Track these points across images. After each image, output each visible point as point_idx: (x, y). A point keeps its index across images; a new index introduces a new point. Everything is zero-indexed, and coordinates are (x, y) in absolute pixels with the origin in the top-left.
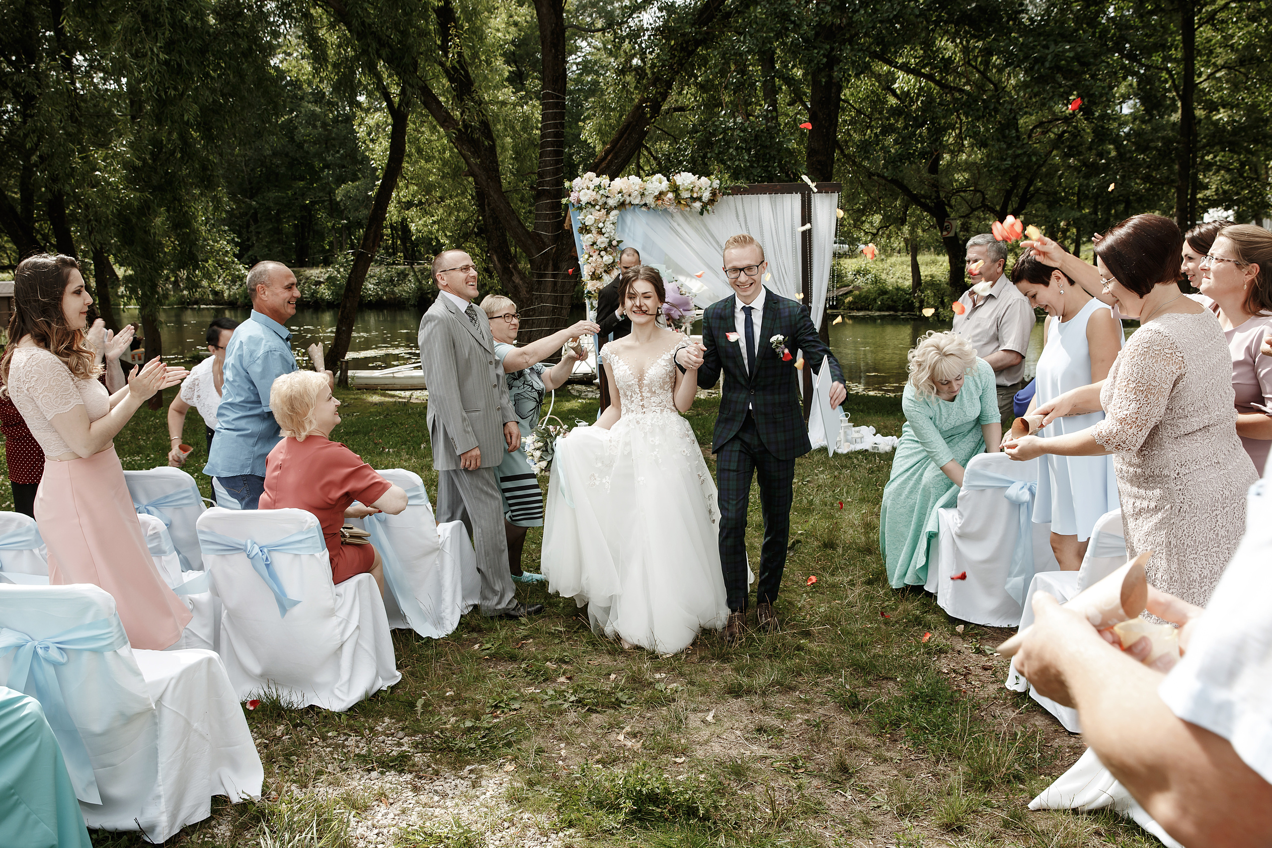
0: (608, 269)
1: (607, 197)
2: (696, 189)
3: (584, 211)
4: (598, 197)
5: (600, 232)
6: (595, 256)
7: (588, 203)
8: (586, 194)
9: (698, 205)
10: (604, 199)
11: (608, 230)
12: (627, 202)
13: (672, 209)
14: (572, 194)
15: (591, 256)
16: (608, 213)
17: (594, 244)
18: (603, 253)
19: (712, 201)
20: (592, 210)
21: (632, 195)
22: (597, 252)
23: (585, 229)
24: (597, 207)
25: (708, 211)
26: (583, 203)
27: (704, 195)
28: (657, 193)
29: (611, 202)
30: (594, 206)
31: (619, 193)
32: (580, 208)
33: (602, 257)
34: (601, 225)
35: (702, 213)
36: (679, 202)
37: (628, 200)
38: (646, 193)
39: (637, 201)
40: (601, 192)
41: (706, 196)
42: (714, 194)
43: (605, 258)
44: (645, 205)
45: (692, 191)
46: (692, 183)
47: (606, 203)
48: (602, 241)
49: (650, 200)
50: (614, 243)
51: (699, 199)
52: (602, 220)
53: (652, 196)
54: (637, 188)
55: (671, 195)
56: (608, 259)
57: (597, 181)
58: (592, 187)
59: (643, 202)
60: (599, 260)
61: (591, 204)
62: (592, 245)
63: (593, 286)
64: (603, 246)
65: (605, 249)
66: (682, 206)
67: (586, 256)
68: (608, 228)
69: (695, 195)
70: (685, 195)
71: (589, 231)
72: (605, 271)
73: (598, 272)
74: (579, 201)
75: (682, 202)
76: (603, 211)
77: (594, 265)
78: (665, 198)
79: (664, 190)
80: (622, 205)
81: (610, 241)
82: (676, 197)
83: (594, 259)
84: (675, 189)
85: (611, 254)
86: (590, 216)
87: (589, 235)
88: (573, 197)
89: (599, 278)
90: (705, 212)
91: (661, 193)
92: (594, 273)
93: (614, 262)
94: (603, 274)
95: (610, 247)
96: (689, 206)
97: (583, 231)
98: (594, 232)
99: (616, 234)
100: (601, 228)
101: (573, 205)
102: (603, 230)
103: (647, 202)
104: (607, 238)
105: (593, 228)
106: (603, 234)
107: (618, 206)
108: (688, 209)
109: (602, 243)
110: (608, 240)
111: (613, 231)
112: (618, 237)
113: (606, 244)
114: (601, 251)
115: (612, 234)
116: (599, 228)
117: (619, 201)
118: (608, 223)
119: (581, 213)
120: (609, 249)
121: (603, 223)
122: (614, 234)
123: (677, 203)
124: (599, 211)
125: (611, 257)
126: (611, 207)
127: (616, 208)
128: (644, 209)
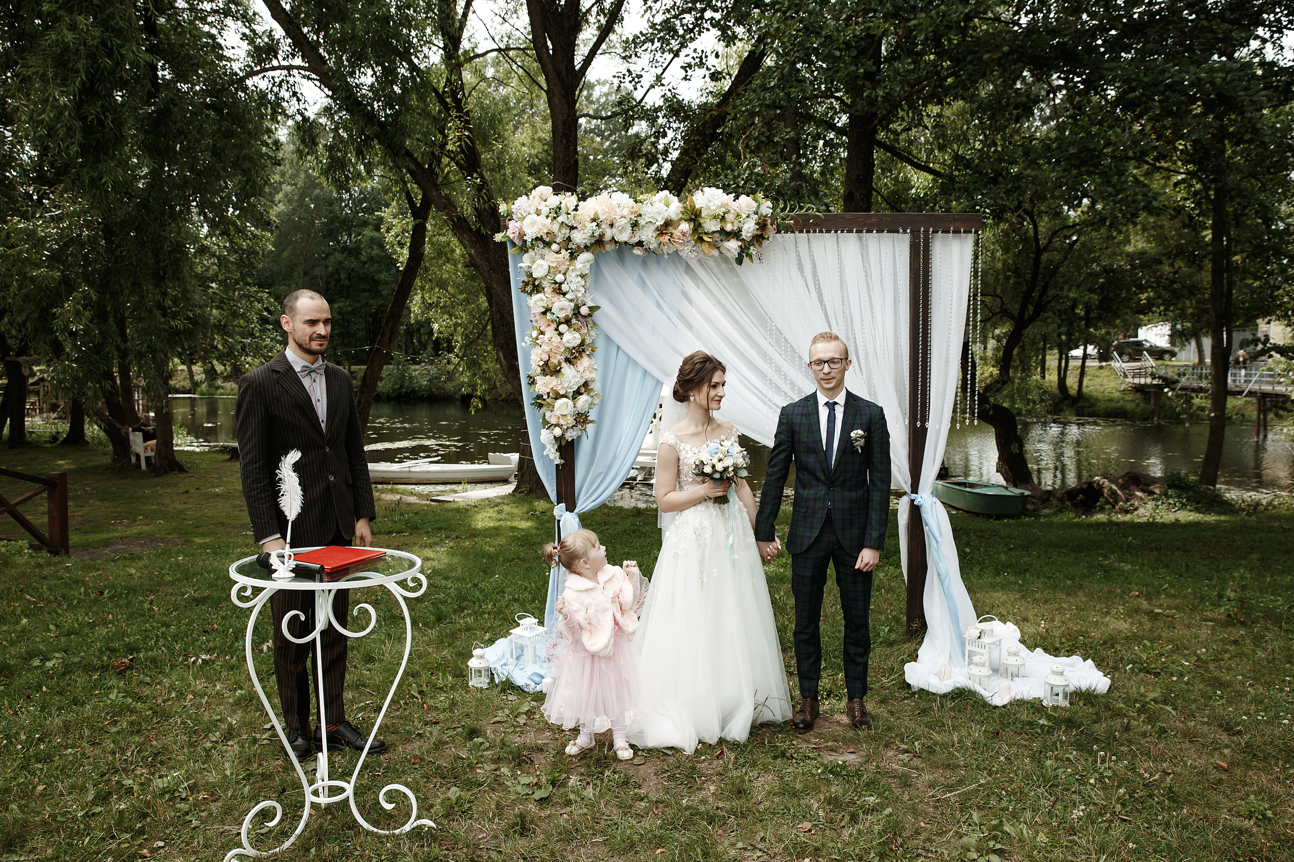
0: (574, 355)
1: (572, 228)
2: (730, 217)
3: (531, 252)
4: (555, 227)
5: (559, 291)
6: (550, 332)
7: (537, 239)
8: (533, 224)
9: (733, 245)
10: (565, 231)
11: (573, 287)
12: (607, 237)
13: (687, 251)
14: (512, 225)
15: (542, 333)
16: (573, 256)
17: (547, 310)
18: (564, 327)
19: (759, 238)
20: (546, 251)
21: (616, 225)
22: (554, 326)
23: (533, 286)
24: (555, 247)
25: (750, 256)
26: (528, 238)
27: (745, 228)
28: (660, 222)
29: (579, 238)
30: (548, 244)
31: (594, 220)
32: (524, 248)
33: (561, 334)
34: (559, 278)
35: (739, 261)
36: (701, 240)
37: (609, 234)
38: (642, 222)
39: (624, 237)
40: (560, 219)
41: (749, 228)
42: (762, 225)
43: (566, 337)
44: (640, 244)
45: (723, 218)
46: (723, 206)
47: (569, 239)
48: (562, 307)
49: (648, 235)
50: (584, 310)
51: (736, 234)
52: (563, 268)
53: (653, 228)
54: (625, 212)
55: (685, 227)
56: (571, 338)
57: (554, 201)
58: (545, 211)
59: (636, 240)
60: (557, 339)
61: (543, 241)
62: (544, 313)
63: (545, 385)
64: (562, 315)
65: (567, 322)
66: (705, 247)
67: (535, 334)
68: (573, 283)
69: (729, 227)
70: (711, 226)
71: (537, 289)
72: (567, 360)
73: (554, 361)
74: (522, 235)
75: (706, 238)
76: (565, 254)
77: (546, 348)
78: (677, 233)
79: (674, 217)
80: (598, 243)
81: (577, 307)
82: (695, 230)
83: (546, 337)
84: (694, 216)
85: (577, 330)
86: (541, 262)
87: (540, 295)
88: (513, 227)
89: (556, 372)
90: (746, 260)
91: (668, 224)
92: (546, 363)
93: (582, 343)
94: (564, 365)
95: (577, 318)
96: (718, 248)
97: (529, 288)
98: (548, 289)
99: (588, 294)
100: (561, 284)
101: (514, 245)
102: (564, 288)
103: (644, 238)
104: (571, 301)
105: (545, 284)
106: (564, 294)
107: (592, 245)
108: (716, 253)
109: (562, 309)
110: (572, 304)
111: (583, 290)
112: (592, 300)
113: (569, 312)
114: (559, 323)
115: (579, 295)
116: (556, 283)
117: (593, 236)
118: (574, 275)
119: (526, 257)
120: (574, 321)
121: (564, 274)
122: (583, 295)
123: (696, 241)
124: (558, 253)
125: (577, 335)
126: (578, 247)
127: (587, 248)
128: (637, 251)
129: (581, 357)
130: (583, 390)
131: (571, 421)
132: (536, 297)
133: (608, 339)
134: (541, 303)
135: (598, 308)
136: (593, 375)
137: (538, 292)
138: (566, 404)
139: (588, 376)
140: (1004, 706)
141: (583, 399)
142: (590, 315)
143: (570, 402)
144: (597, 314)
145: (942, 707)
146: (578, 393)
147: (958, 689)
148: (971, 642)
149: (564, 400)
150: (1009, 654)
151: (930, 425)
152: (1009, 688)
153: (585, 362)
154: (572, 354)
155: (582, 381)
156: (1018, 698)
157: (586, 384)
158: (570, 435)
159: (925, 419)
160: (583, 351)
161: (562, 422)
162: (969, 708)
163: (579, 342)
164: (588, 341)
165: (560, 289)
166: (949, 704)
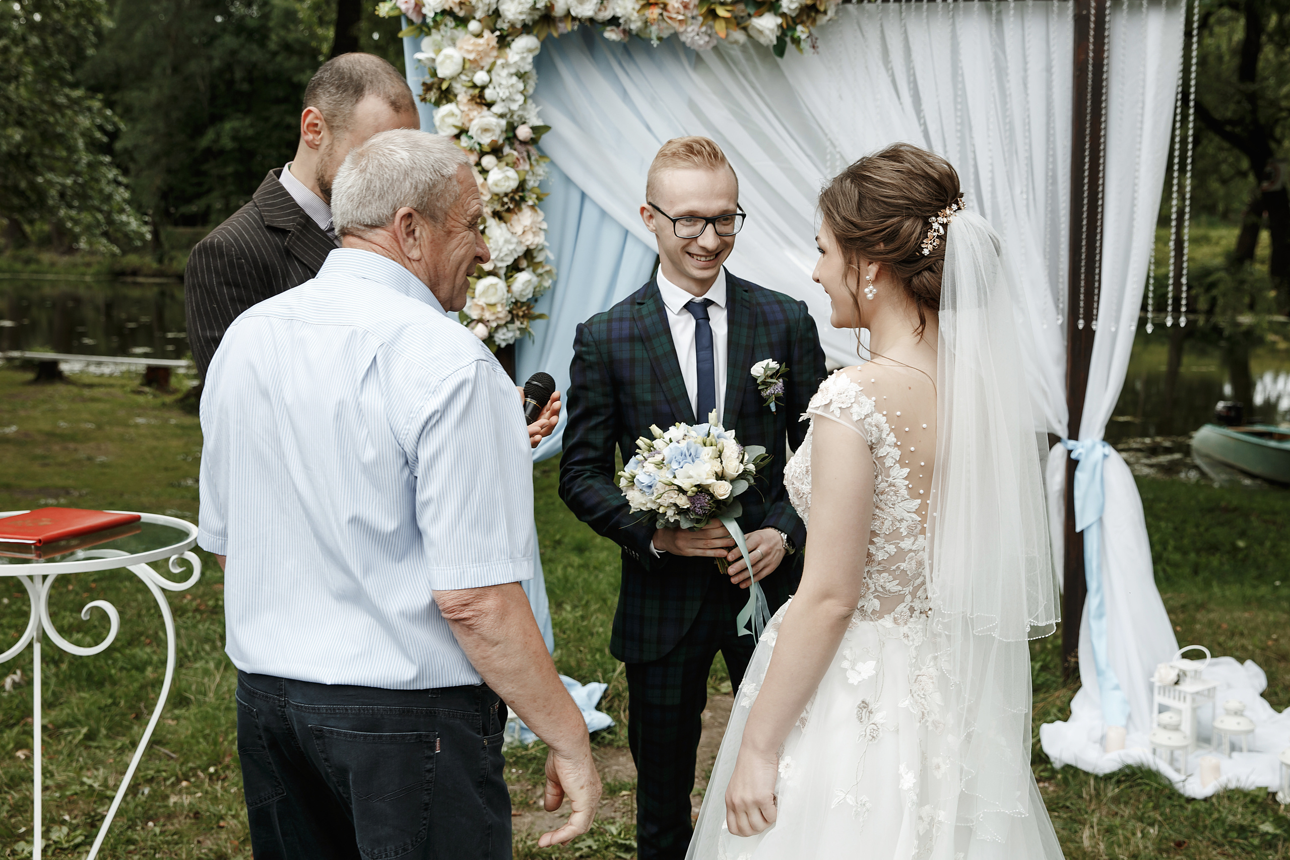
0: (507, 206)
3: (436, 36)
5: (480, 100)
7: (444, 12)
9: (768, 24)
11: (503, 93)
12: (560, 10)
13: (692, 34)
16: (503, 42)
17: (462, 132)
18: (488, 161)
19: (810, 11)
20: (460, 33)
23: (439, 91)
24: (474, 26)
25: (797, 41)
26: (430, 12)
29: (513, 10)
30: (463, 22)
32: (424, 28)
33: (484, 172)
34: (481, 77)
35: (780, 49)
36: (712, 13)
37: (561, 4)
39: (587, 9)
43: (494, 176)
44: (614, 21)
47: (496, 13)
48: (486, 126)
49: (625, 6)
50: (523, 132)
51: (772, 5)
52: (487, 63)
56: (502, 178)
59: (607, 15)
61: (453, 16)
62: (457, 137)
64: (486, 140)
65: (496, 151)
68: (504, 87)
71: (446, 95)
72: (497, 215)
74: (419, 6)
75: (721, 12)
76: (489, 38)
78: (674, 3)
80: (545, 19)
81: (512, 128)
85: (514, 165)
86: (448, 51)
87: (451, 107)
90: (790, 47)
93: (522, 186)
94: (491, 222)
95: (512, 145)
96: (745, 29)
97: (433, 96)
98: (463, 96)
99: (531, 105)
100: (483, 88)
101: (410, 22)
102: (489, 94)
103: (619, 12)
104: (502, 116)
105: (458, 88)
106: (489, 105)
107: (535, 23)
108: (739, 36)
109: (486, 130)
110: (503, 122)
111: (520, 99)
112: (539, 115)
113: (496, 135)
114: (482, 154)
115: (515, 107)
116: (475, 86)
117: (534, 8)
118: (504, 73)
119: (426, 42)
120: (507, 150)
121: (489, 71)
122: (523, 107)
123: (705, 17)
124: (479, 35)
125: (511, 173)
126: (513, 26)
127: (526, 29)
128: (611, 35)
129: (520, 210)
130: (524, 264)
131: (502, 312)
132: (446, 108)
133: (568, 180)
134: (451, 121)
135: (546, 128)
136: (540, 240)
137: (449, 101)
138: (494, 286)
139: (531, 240)
140: (1206, 800)
141: (523, 279)
142: (534, 141)
143: (501, 284)
144: (546, 140)
145: (1098, 794)
146: (515, 268)
147: (1129, 766)
148: (1164, 689)
149: (491, 280)
150: (1228, 712)
151: (1099, 326)
152: (1217, 770)
153: (525, 218)
154: (503, 204)
155: (521, 249)
156: (1232, 785)
157: (529, 254)
158: (504, 337)
159: (1090, 316)
160: (523, 199)
161: (487, 316)
162: (1144, 798)
163: (514, 184)
164: (531, 183)
165: (481, 96)
166: (1112, 791)
